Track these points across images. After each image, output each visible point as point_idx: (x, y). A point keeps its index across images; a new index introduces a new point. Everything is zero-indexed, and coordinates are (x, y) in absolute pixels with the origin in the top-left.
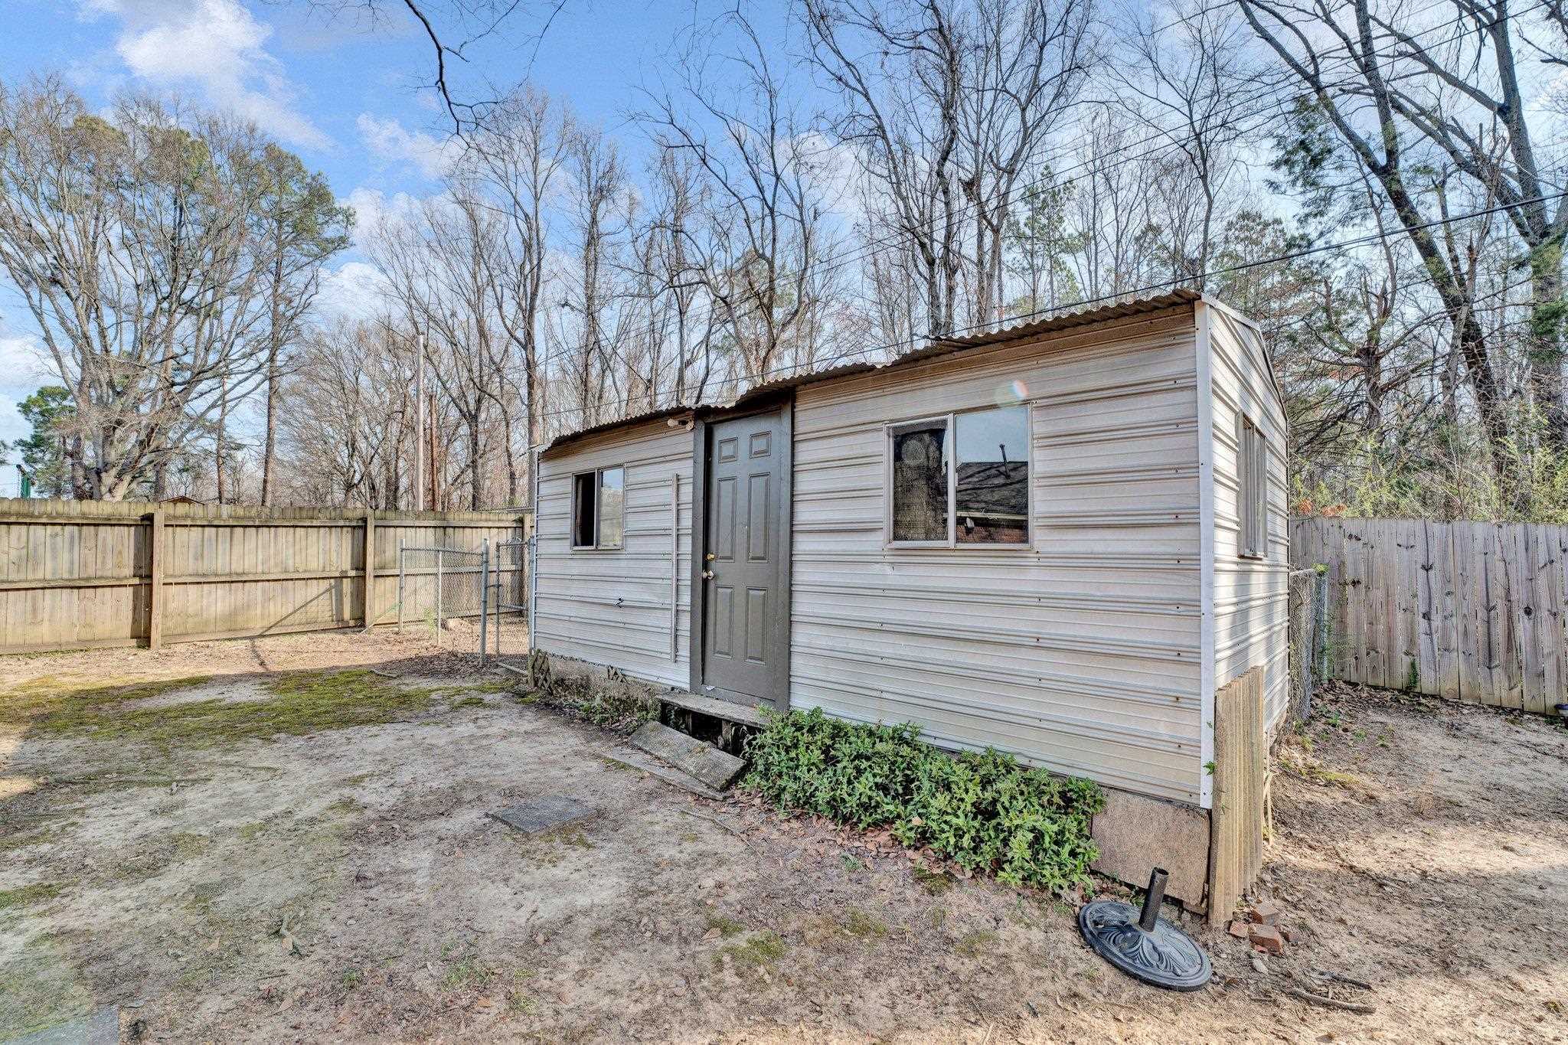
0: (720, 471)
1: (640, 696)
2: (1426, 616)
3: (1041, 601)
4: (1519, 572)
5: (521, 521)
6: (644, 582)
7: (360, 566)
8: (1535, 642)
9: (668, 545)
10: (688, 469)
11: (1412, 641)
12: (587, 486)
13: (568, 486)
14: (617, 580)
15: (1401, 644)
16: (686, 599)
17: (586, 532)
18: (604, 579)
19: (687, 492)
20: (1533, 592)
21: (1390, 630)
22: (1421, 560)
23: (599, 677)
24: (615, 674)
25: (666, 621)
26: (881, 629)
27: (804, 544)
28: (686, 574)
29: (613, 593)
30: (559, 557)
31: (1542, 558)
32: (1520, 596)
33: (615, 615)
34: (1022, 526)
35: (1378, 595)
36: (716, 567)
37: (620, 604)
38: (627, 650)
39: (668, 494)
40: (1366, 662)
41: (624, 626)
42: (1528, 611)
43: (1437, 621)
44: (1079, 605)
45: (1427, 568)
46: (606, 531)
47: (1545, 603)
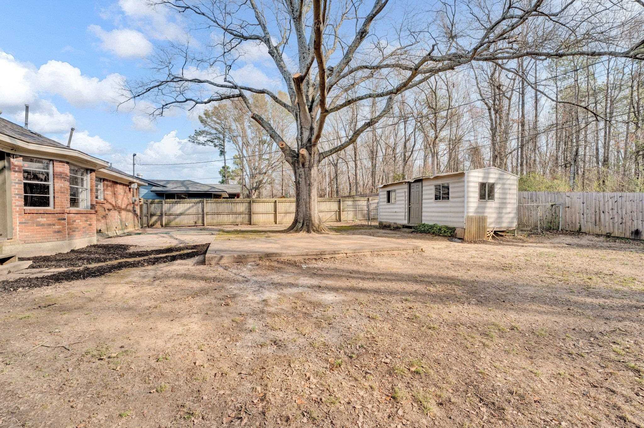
0: (412, 190)
1: (399, 226)
2: (583, 214)
3: (450, 207)
4: (602, 203)
5: (369, 199)
6: (400, 208)
7: (339, 209)
8: (605, 219)
9: (403, 202)
10: (407, 190)
11: (580, 220)
12: (389, 193)
13: (386, 193)
14: (395, 208)
15: (578, 221)
16: (407, 210)
17: (389, 201)
18: (393, 208)
19: (407, 194)
20: (605, 208)
21: (575, 218)
22: (582, 201)
23: (392, 224)
24: (395, 223)
25: (403, 214)
26: (433, 212)
27: (424, 201)
28: (407, 206)
29: (395, 210)
30: (384, 205)
31: (606, 200)
32: (602, 209)
33: (395, 214)
34: (448, 198)
35: (573, 210)
36: (412, 205)
37: (396, 212)
38: (397, 219)
39: (403, 194)
40: (571, 225)
41: (396, 215)
42: (603, 212)
43: (585, 216)
44: (454, 207)
45: (583, 203)
46: (392, 200)
47: (607, 210)
